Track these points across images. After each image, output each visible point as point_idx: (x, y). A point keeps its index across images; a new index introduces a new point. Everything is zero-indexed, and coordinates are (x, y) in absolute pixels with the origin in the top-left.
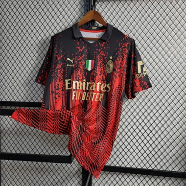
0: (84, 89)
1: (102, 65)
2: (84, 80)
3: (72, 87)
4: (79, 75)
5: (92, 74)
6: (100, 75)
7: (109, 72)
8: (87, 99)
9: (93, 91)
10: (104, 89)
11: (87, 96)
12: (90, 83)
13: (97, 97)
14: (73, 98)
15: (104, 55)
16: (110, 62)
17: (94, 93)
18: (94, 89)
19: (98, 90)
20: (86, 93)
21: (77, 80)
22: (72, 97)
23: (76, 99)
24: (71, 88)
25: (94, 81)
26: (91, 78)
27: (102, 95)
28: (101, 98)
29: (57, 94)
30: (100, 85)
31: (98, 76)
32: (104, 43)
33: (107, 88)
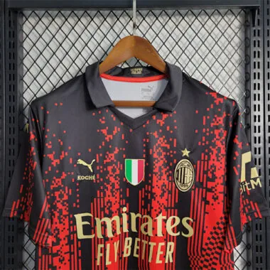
0: (126, 230)
1: (163, 171)
2: (125, 209)
3: (95, 232)
4: (109, 202)
5: (141, 194)
6: (162, 196)
7: (184, 189)
8: (135, 255)
9: (148, 238)
10: (173, 230)
11: (136, 247)
12: (139, 215)
13: (160, 253)
14: (98, 263)
15: (168, 146)
16: (185, 163)
17: (152, 244)
18: (150, 233)
19: (160, 234)
20: (130, 239)
21: (106, 216)
22: (96, 259)
23: (108, 263)
24: (92, 237)
25: (149, 213)
26: (141, 203)
27: (172, 244)
28: (169, 253)
29: (56, 255)
30: (165, 221)
31: (158, 198)
32: (165, 116)
33: (181, 228)
